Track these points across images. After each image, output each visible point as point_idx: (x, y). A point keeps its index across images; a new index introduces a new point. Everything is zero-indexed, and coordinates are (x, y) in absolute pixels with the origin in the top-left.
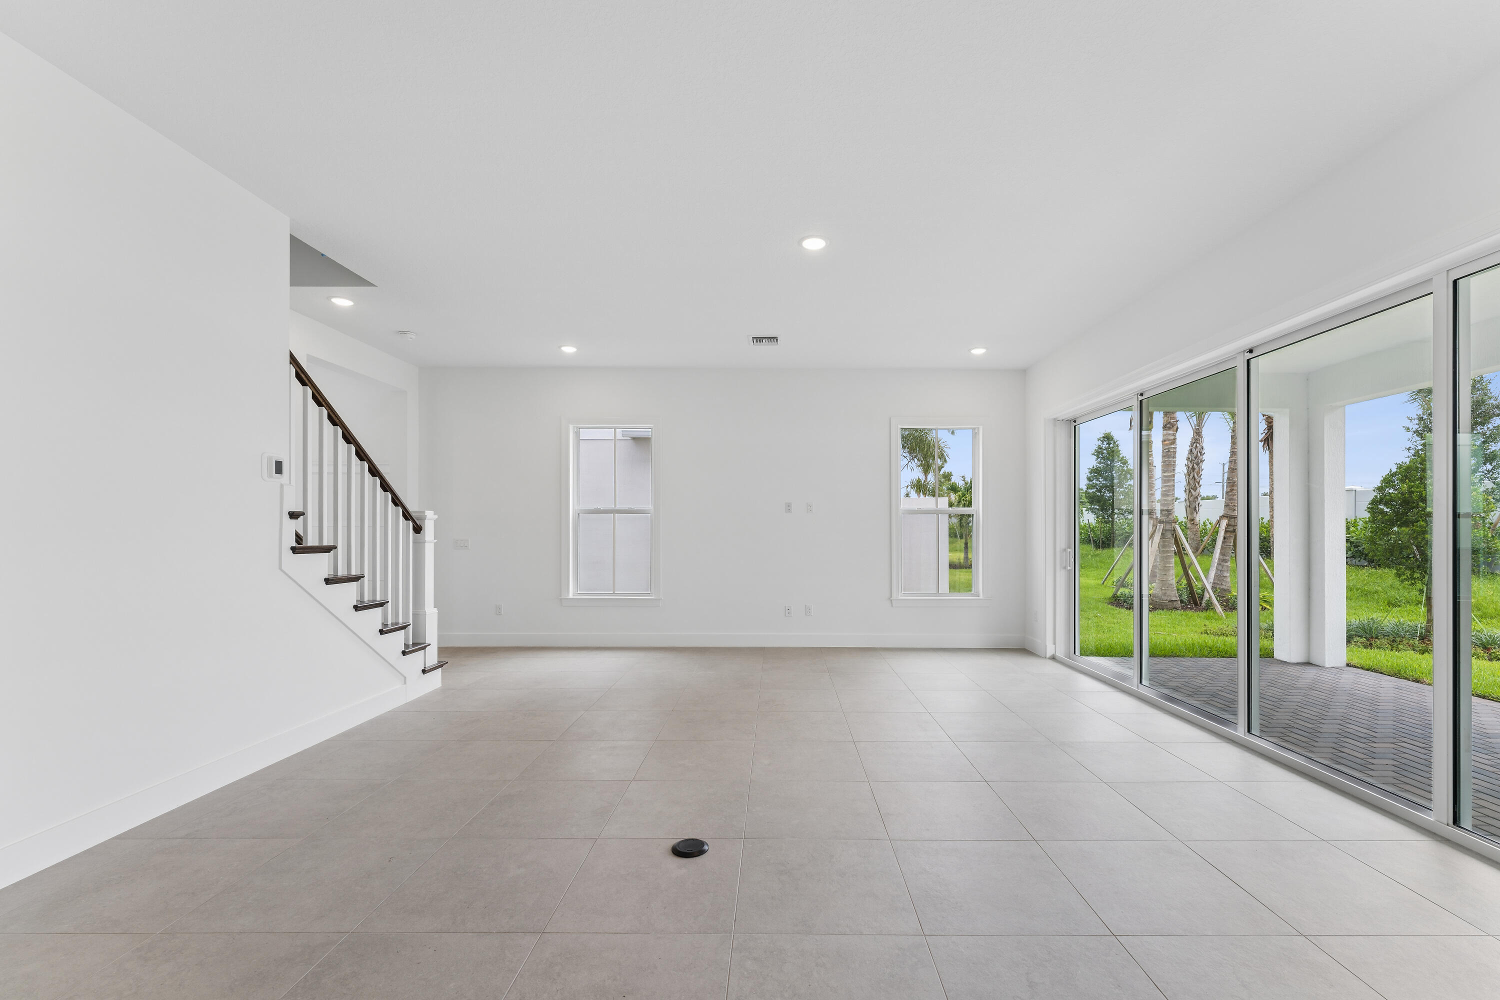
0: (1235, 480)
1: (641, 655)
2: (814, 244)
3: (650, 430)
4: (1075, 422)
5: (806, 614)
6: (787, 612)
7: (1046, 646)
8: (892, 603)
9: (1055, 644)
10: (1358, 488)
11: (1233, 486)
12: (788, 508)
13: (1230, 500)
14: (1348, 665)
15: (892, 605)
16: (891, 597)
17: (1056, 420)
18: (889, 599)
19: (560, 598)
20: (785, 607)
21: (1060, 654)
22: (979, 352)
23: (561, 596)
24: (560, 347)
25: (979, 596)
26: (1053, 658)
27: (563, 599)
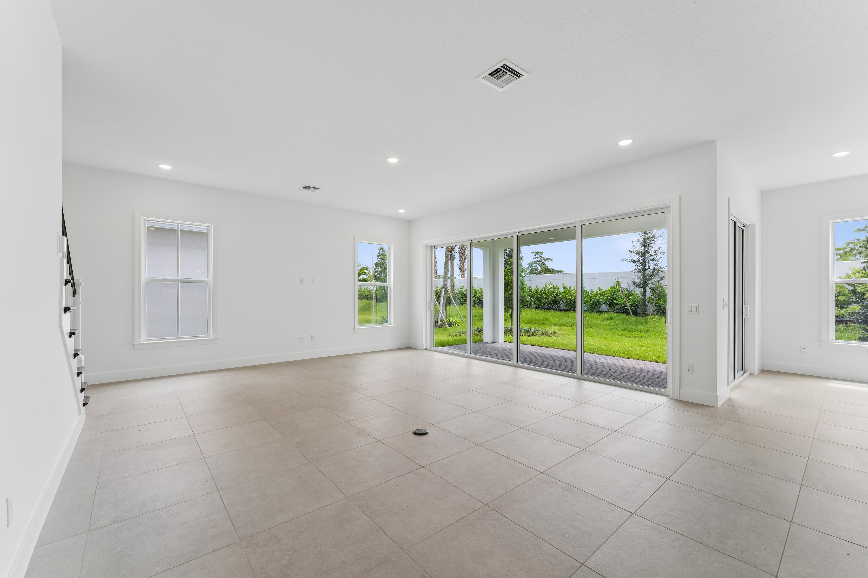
0: (447, 272)
1: (222, 374)
2: (393, 160)
3: (207, 228)
4: (434, 247)
5: (311, 340)
6: (301, 339)
7: (423, 344)
8: (355, 331)
9: (426, 343)
10: (478, 277)
11: (446, 275)
12: (302, 281)
13: (445, 280)
14: (504, 342)
15: (355, 332)
16: (354, 328)
17: (427, 246)
18: (353, 329)
19: (133, 344)
20: (300, 337)
21: (428, 347)
22: (402, 211)
23: (134, 342)
24: (158, 164)
25: (391, 325)
26: (426, 349)
27: (135, 344)
